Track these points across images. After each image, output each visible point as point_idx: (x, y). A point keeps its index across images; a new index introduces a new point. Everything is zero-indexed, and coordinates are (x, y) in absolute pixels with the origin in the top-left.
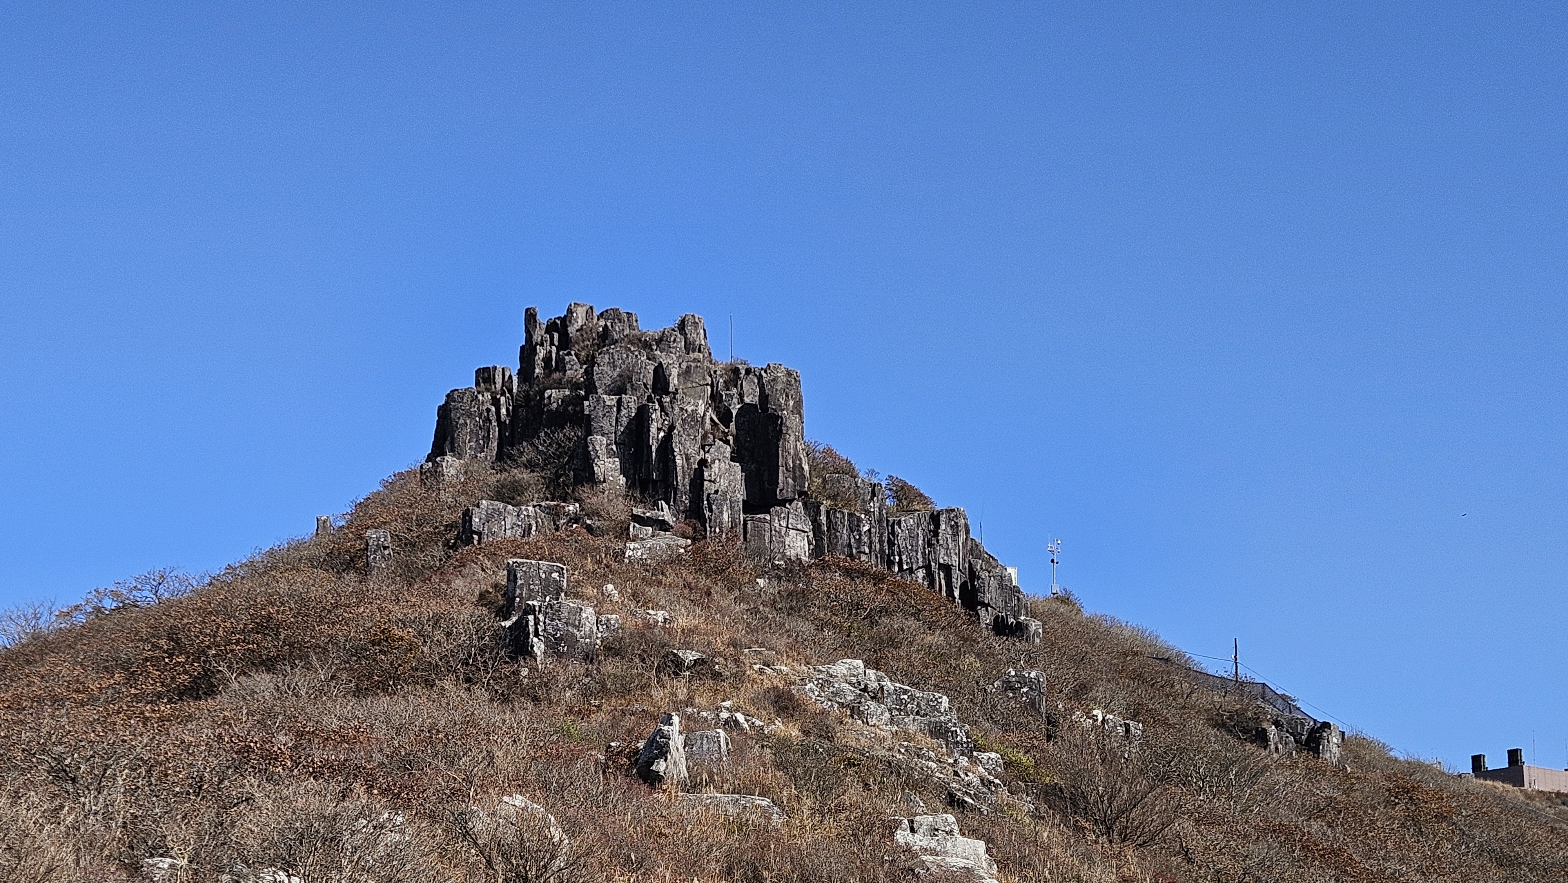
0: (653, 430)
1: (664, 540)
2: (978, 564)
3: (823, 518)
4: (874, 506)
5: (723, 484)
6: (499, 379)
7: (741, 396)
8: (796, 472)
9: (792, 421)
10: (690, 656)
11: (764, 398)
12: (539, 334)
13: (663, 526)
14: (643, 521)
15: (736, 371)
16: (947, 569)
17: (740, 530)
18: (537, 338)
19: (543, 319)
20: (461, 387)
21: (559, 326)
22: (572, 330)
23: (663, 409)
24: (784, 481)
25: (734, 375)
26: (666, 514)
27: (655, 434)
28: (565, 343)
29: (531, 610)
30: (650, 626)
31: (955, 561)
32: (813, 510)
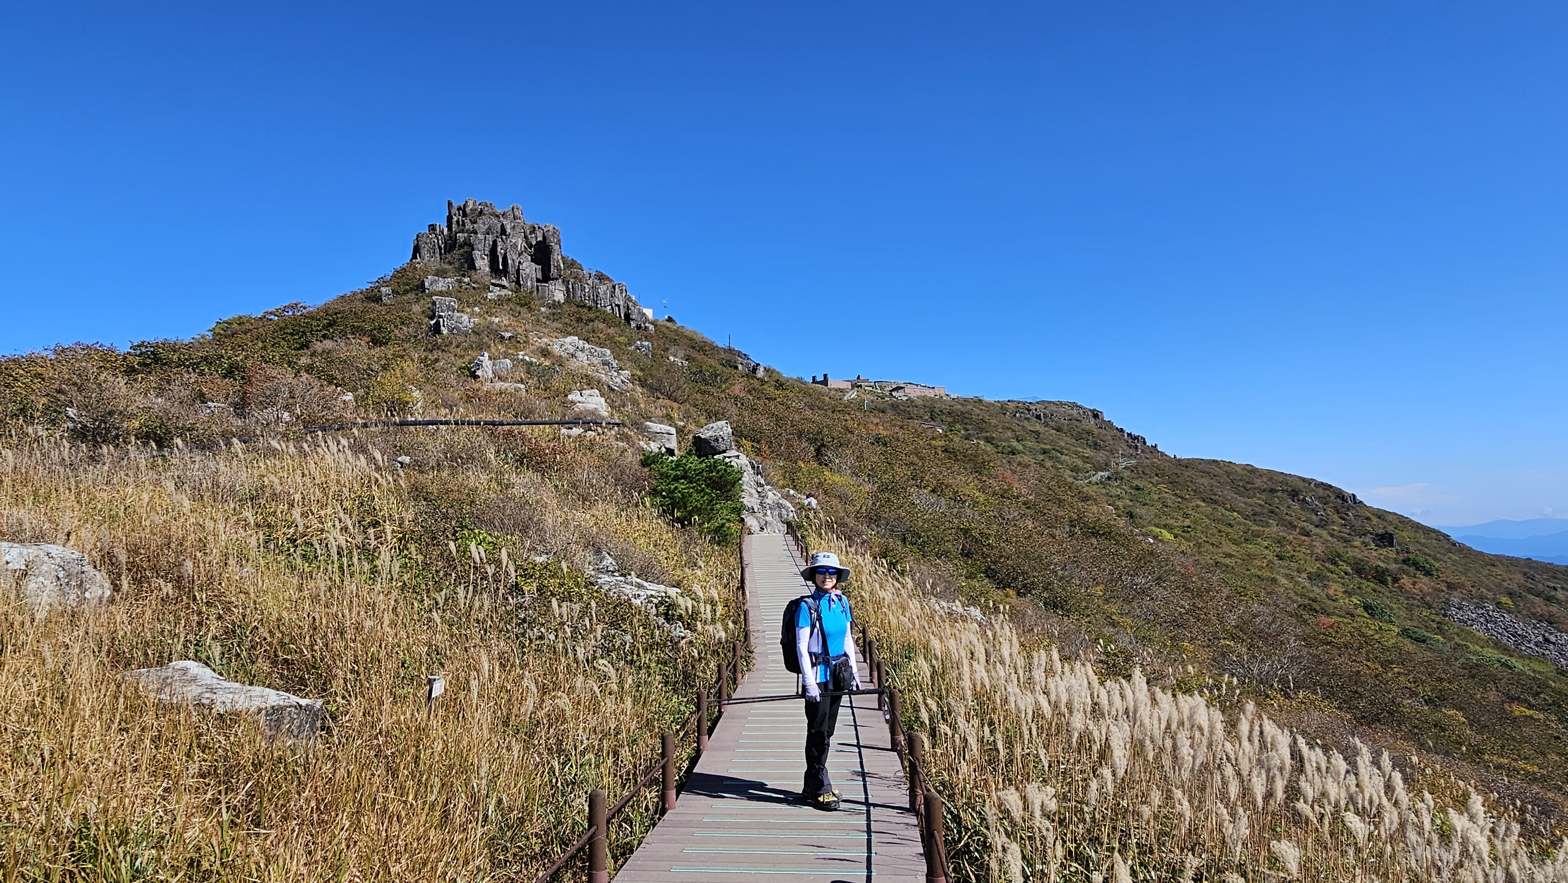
0: (499, 249)
1: (504, 292)
2: (630, 304)
3: (570, 286)
4: (590, 282)
5: (528, 271)
6: (438, 229)
7: (536, 237)
8: (558, 268)
9: (556, 247)
10: (507, 335)
11: (544, 237)
12: (454, 211)
13: (504, 287)
14: (494, 285)
15: (534, 228)
16: (618, 306)
17: (535, 289)
18: (453, 212)
19: (455, 205)
20: (422, 232)
21: (463, 210)
22: (468, 210)
23: (503, 241)
24: (554, 272)
25: (533, 230)
26: (505, 282)
27: (500, 251)
28: (465, 215)
29: (440, 317)
30: (492, 323)
31: (621, 303)
32: (566, 282)
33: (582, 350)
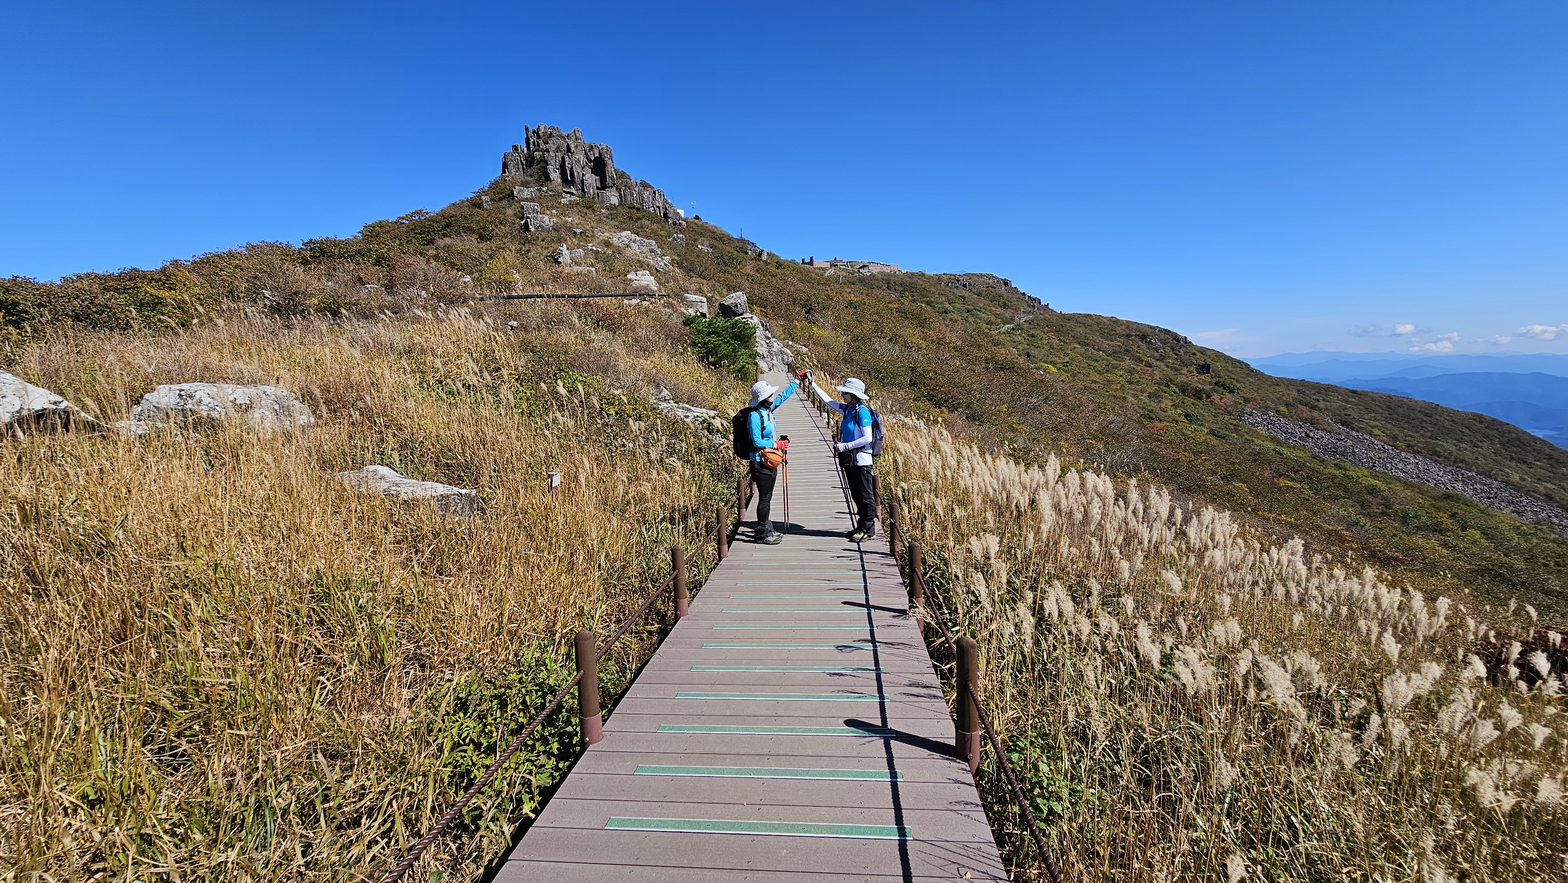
0: (567, 164)
1: (573, 198)
2: (667, 206)
3: (622, 192)
4: (637, 189)
5: (590, 181)
6: (519, 149)
7: (594, 154)
8: (612, 178)
9: (610, 162)
10: (579, 231)
11: (600, 154)
12: (530, 134)
13: (573, 194)
14: (566, 193)
15: (592, 146)
16: (658, 207)
17: (596, 195)
19: (531, 129)
20: (508, 152)
21: (536, 132)
22: (541, 133)
23: (569, 157)
24: (609, 181)
25: (591, 148)
26: (573, 190)
27: (568, 166)
28: (539, 137)
29: (528, 218)
30: (566, 222)
31: (661, 205)
32: (618, 189)
33: (635, 242)
